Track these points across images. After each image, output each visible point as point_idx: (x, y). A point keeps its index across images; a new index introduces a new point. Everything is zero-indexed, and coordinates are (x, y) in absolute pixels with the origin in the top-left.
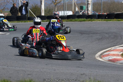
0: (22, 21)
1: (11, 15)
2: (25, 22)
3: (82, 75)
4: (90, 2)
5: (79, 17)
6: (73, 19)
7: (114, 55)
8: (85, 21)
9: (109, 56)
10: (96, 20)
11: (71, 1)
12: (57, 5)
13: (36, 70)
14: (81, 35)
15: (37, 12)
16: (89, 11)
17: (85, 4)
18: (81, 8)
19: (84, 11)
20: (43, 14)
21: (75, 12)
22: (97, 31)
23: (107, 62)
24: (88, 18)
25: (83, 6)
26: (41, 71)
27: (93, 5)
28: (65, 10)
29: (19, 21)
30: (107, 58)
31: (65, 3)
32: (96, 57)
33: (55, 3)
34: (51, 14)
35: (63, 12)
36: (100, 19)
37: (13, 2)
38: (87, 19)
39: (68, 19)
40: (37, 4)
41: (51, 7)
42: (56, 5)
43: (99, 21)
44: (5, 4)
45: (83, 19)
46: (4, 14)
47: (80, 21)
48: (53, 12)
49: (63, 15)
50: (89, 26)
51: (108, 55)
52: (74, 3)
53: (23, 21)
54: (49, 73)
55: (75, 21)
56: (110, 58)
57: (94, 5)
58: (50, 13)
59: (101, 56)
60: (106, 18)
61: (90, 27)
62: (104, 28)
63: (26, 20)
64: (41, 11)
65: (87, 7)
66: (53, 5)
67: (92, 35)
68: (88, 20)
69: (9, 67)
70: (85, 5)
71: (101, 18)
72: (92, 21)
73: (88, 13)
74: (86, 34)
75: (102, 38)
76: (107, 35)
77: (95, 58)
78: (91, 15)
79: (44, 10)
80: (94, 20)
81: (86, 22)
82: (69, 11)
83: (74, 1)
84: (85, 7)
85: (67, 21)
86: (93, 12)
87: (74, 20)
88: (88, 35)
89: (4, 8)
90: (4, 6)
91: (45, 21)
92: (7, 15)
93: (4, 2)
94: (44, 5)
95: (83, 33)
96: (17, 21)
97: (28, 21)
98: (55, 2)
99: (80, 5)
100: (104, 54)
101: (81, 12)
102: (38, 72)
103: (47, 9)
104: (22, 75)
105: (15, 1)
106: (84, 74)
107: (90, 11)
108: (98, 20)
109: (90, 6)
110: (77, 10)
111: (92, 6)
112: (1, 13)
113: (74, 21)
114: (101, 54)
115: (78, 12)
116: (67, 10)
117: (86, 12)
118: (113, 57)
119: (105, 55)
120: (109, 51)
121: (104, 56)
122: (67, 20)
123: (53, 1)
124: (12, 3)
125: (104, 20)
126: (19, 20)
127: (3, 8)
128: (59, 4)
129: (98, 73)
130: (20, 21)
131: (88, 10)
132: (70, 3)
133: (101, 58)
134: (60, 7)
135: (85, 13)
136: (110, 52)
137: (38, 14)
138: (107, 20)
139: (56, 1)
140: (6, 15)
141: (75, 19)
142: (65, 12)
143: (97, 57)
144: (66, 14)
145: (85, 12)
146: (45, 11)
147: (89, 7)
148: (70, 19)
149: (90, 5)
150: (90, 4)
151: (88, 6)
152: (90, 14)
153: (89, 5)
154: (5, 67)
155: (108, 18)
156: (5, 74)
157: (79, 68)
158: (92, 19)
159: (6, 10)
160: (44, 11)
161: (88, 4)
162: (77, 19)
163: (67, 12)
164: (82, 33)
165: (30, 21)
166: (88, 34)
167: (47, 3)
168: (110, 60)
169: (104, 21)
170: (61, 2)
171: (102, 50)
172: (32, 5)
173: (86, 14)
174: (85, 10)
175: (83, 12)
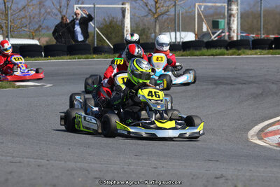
0: (80, 56)
1: (54, 42)
2: (88, 58)
3: (217, 178)
4: (234, 12)
5: (211, 45)
6: (196, 49)
8: (224, 55)
10: (250, 52)
11: (190, 10)
12: (160, 18)
13: (112, 169)
14: (214, 86)
15: (113, 35)
16: (232, 32)
17: (224, 15)
18: (215, 25)
19: (220, 31)
21: (200, 34)
22: (252, 77)
23: (275, 148)
24: (230, 49)
25: (220, 20)
26: (125, 169)
27: (241, 18)
28: (179, 31)
29: (73, 57)
30: (274, 139)
31: (179, 15)
32: (249, 137)
33: (154, 14)
34: (147, 38)
35: (173, 34)
36: (258, 51)
37: (61, 12)
38: (227, 50)
39: (184, 51)
40: (113, 18)
41: (147, 24)
42: (156, 19)
43: (256, 54)
44: (42, 18)
45: (218, 51)
46: (39, 40)
47: (213, 55)
48: (151, 33)
49: (173, 40)
50: (233, 67)
52: (199, 14)
53: (84, 56)
54: (144, 175)
55: (200, 55)
57: (244, 17)
59: (262, 134)
60: (271, 48)
61: (236, 68)
62: (268, 71)
63: (91, 54)
64: (123, 33)
65: (229, 24)
66: (150, 18)
67: (240, 86)
68: (231, 51)
69: (51, 162)
70: (224, 18)
71: (260, 49)
72: (239, 55)
73: (229, 35)
74: (227, 84)
75: (262, 94)
76: (274, 87)
77: (247, 140)
78: (237, 41)
79: (129, 30)
80: (244, 53)
81: (226, 56)
82: (186, 33)
83: (198, 11)
84: (223, 23)
85: (182, 56)
86: (241, 33)
87: (197, 52)
88: (229, 87)
89: (40, 26)
90: (39, 21)
92: (47, 42)
93: (40, 13)
94: (131, 18)
95: (220, 82)
96: (68, 57)
97: (94, 56)
98: (156, 12)
99: (211, 19)
100: (267, 131)
101: (214, 34)
102: (117, 172)
103: (137, 27)
104: (80, 180)
105: (65, 12)
106: (222, 176)
107: (236, 31)
108: (254, 51)
109: (236, 19)
110: (205, 28)
111: (239, 19)
112: (33, 39)
113: (197, 56)
114: (262, 130)
115: (207, 34)
116: (183, 31)
117: (227, 34)
119: (270, 132)
120: (278, 122)
121: (267, 135)
122: (181, 52)
123: (150, 10)
124: (56, 15)
125: (267, 51)
126: (74, 54)
127: (37, 26)
128: (165, 17)
129: (254, 174)
130: (77, 56)
131: (230, 29)
132: (188, 14)
133: (261, 139)
134: (166, 24)
135: (224, 36)
137: (117, 40)
138: (275, 51)
139: (158, 10)
140: (45, 43)
141: (201, 49)
142: (178, 34)
143: (252, 136)
144: (181, 38)
145: (223, 34)
147: (232, 22)
148: (189, 50)
149: (234, 17)
150: (236, 15)
151: (230, 20)
152: (235, 39)
153: (232, 18)
154: (42, 161)
155: (276, 48)
156: (41, 178)
157: (211, 163)
158: (239, 49)
159: (44, 31)
161: (230, 16)
162: (204, 51)
163: (183, 34)
164: (217, 81)
165: (99, 56)
166: (232, 85)
167: (137, 14)
169: (268, 54)
170: (168, 11)
171: (262, 121)
172: (104, 19)
173: (226, 38)
174: (224, 29)
175: (218, 35)
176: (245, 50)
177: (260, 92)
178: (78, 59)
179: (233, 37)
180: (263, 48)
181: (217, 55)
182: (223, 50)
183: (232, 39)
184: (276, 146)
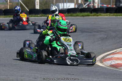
0: (10, 16)
6: (74, 13)
7: (118, 59)
9: (112, 60)
10: (103, 14)
14: (81, 33)
16: (95, 4)
20: (37, 7)
23: (108, 68)
28: (66, 2)
29: (6, 16)
30: (109, 63)
35: (63, 4)
36: (108, 14)
43: (107, 16)
45: (86, 14)
47: (83, 16)
51: (110, 59)
55: (76, 16)
56: (113, 63)
58: (47, 6)
61: (94, 23)
62: (112, 25)
64: (35, 3)
67: (95, 33)
68: (93, 14)
72: (97, 16)
74: (88, 32)
75: (106, 38)
76: (114, 34)
80: (100, 15)
81: (90, 17)
86: (101, 4)
87: (75, 14)
88: (90, 34)
91: (38, 15)
96: (4, 16)
100: (106, 58)
101: (85, 4)
107: (97, 3)
108: (105, 14)
114: (103, 58)
115: (81, 4)
117: (92, 4)
118: (117, 61)
119: (107, 59)
120: (113, 53)
121: (105, 60)
125: (113, 14)
133: (101, 62)
136: (114, 55)
137: (31, 7)
141: (76, 13)
142: (65, 4)
145: (90, 5)
146: (40, 3)
148: (70, 13)
152: (97, 7)
158: (97, 13)
160: (38, 4)
162: (78, 14)
163: (68, 4)
164: (83, 31)
166: (90, 32)
168: (112, 66)
169: (113, 16)
171: (104, 52)
173: (92, 7)
174: (90, 2)
175: (88, 5)
176: (101, 14)
177: (106, 37)
178: (9, 17)
179: (95, 6)
180: (111, 13)
181: (85, 16)
182: (89, 13)
183: (95, 8)
184: (109, 67)
